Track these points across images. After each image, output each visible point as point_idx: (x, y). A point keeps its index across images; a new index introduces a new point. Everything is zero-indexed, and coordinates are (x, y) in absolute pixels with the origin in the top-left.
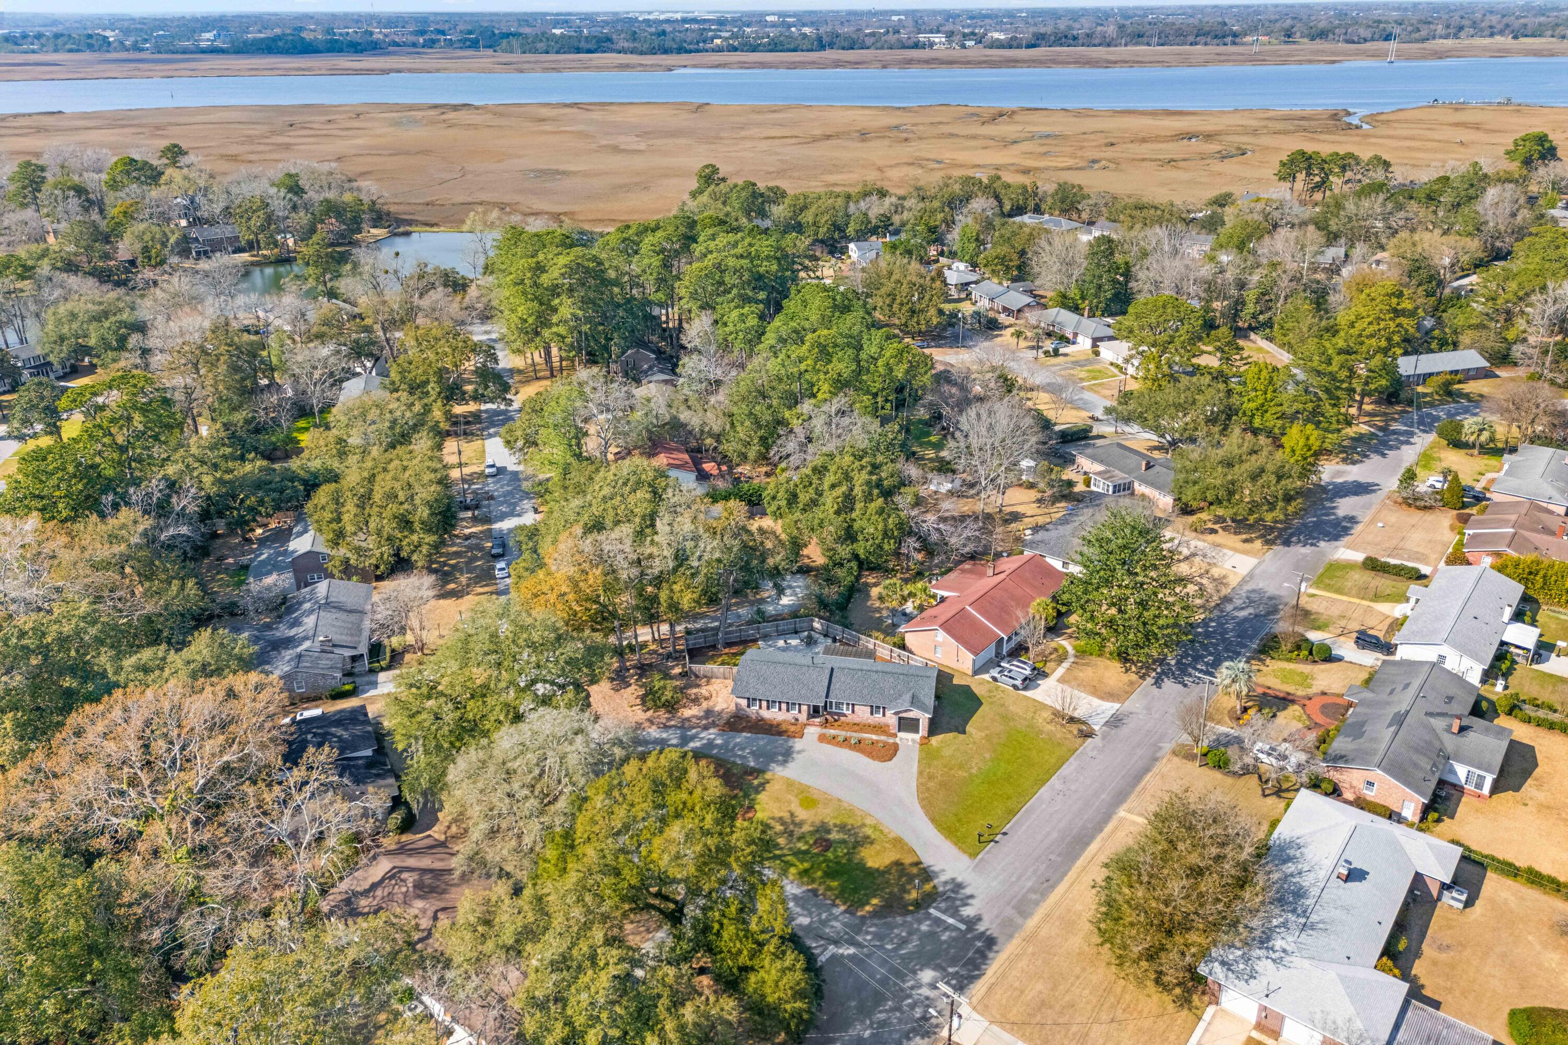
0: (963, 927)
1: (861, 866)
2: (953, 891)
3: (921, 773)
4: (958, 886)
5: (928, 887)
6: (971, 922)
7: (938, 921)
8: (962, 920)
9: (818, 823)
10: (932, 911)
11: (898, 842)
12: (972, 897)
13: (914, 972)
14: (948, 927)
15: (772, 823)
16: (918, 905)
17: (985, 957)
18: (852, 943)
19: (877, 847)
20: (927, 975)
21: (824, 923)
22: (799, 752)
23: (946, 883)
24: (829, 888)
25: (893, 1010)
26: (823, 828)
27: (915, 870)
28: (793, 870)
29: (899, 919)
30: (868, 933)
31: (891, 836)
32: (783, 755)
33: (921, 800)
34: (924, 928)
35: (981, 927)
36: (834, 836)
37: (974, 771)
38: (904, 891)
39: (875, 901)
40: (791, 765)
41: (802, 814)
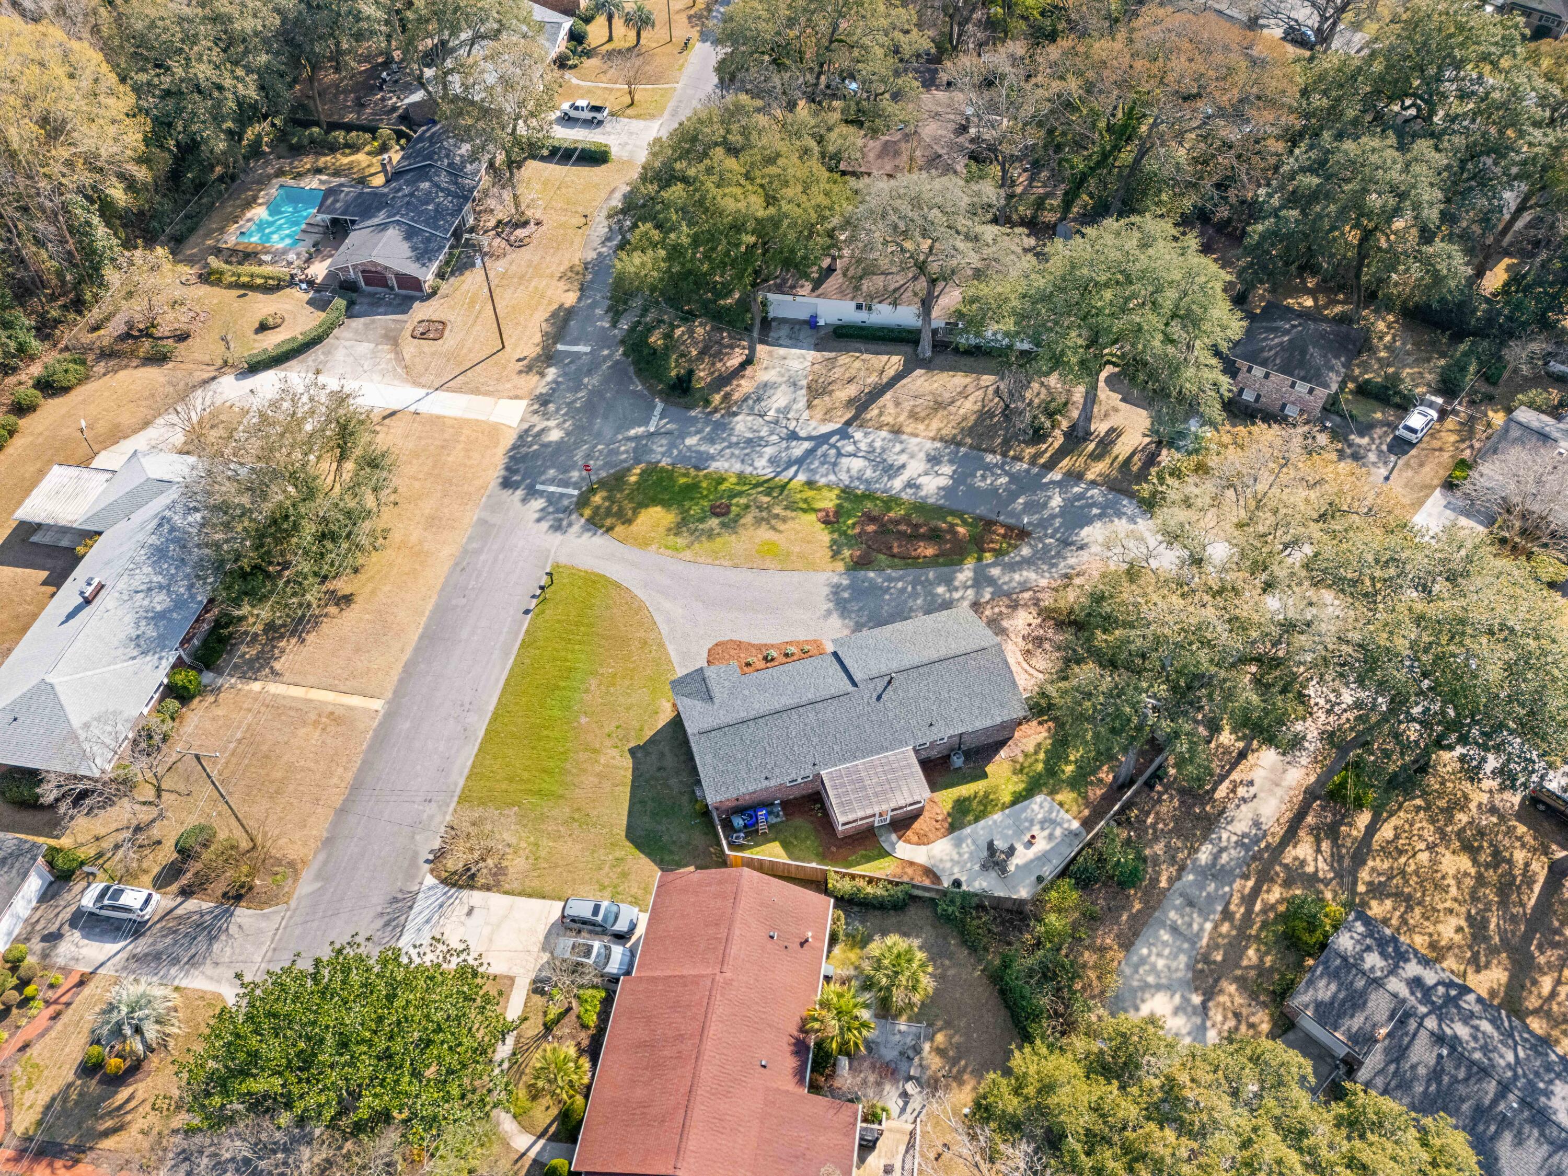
0: (538, 487)
1: (666, 504)
2: (561, 520)
3: (661, 645)
4: (557, 527)
5: (587, 512)
6: (532, 492)
7: (566, 484)
8: (541, 493)
9: (741, 530)
10: (576, 492)
11: (644, 543)
12: (539, 520)
13: (568, 434)
14: (552, 482)
15: (789, 513)
16: (592, 491)
17: (508, 469)
18: (636, 438)
19: (662, 530)
20: (555, 435)
21: (672, 445)
22: (829, 613)
23: (570, 525)
24: (686, 475)
25: (575, 401)
26: (731, 525)
27: (608, 522)
28: (734, 480)
29: (603, 474)
30: (627, 452)
31: (654, 547)
32: (846, 601)
33: (642, 606)
34: (575, 475)
35: (520, 493)
36: (714, 522)
37: (593, 683)
38: (609, 498)
39: (633, 479)
40: (826, 591)
41: (764, 534)
